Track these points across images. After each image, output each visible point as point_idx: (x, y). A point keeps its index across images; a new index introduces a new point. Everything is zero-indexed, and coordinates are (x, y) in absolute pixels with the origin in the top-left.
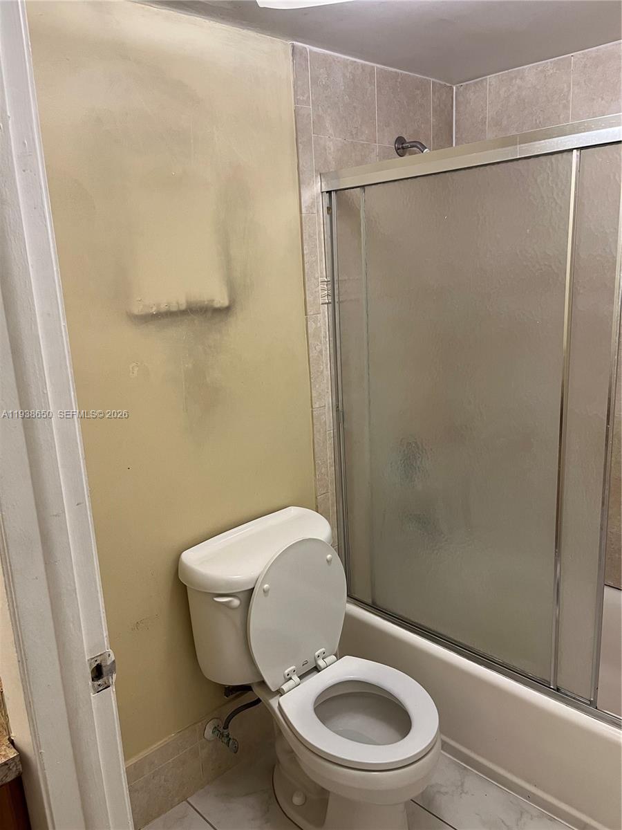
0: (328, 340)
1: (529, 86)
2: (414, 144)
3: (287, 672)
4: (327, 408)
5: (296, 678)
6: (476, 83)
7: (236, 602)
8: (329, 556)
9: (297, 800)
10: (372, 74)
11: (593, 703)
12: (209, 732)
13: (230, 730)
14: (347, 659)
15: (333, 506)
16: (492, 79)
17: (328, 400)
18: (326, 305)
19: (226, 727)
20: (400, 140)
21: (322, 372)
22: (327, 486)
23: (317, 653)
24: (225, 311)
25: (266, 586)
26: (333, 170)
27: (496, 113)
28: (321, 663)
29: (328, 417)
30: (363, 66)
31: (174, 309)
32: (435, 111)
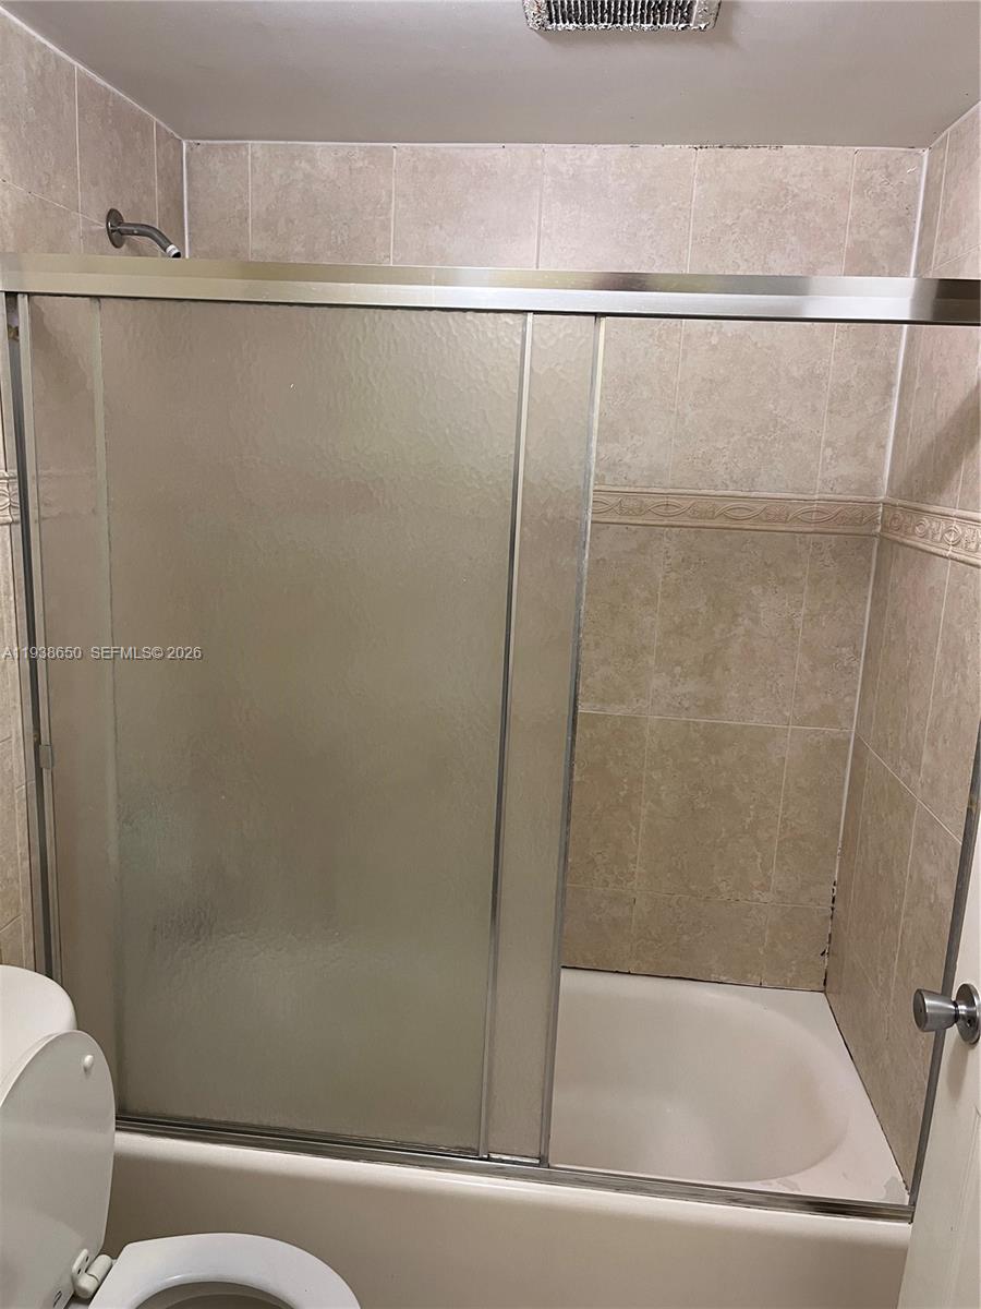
0: (12, 598)
1: (324, 178)
2: (148, 231)
4: (13, 740)
6: (226, 148)
10: (70, 78)
11: (543, 1160)
14: (132, 1251)
15: (27, 942)
16: (255, 147)
17: (16, 724)
18: (7, 527)
20: (113, 216)
22: (18, 903)
23: (75, 1267)
26: (12, 250)
27: (267, 209)
28: (87, 1283)
29: (16, 760)
30: (58, 59)
32: (160, 177)
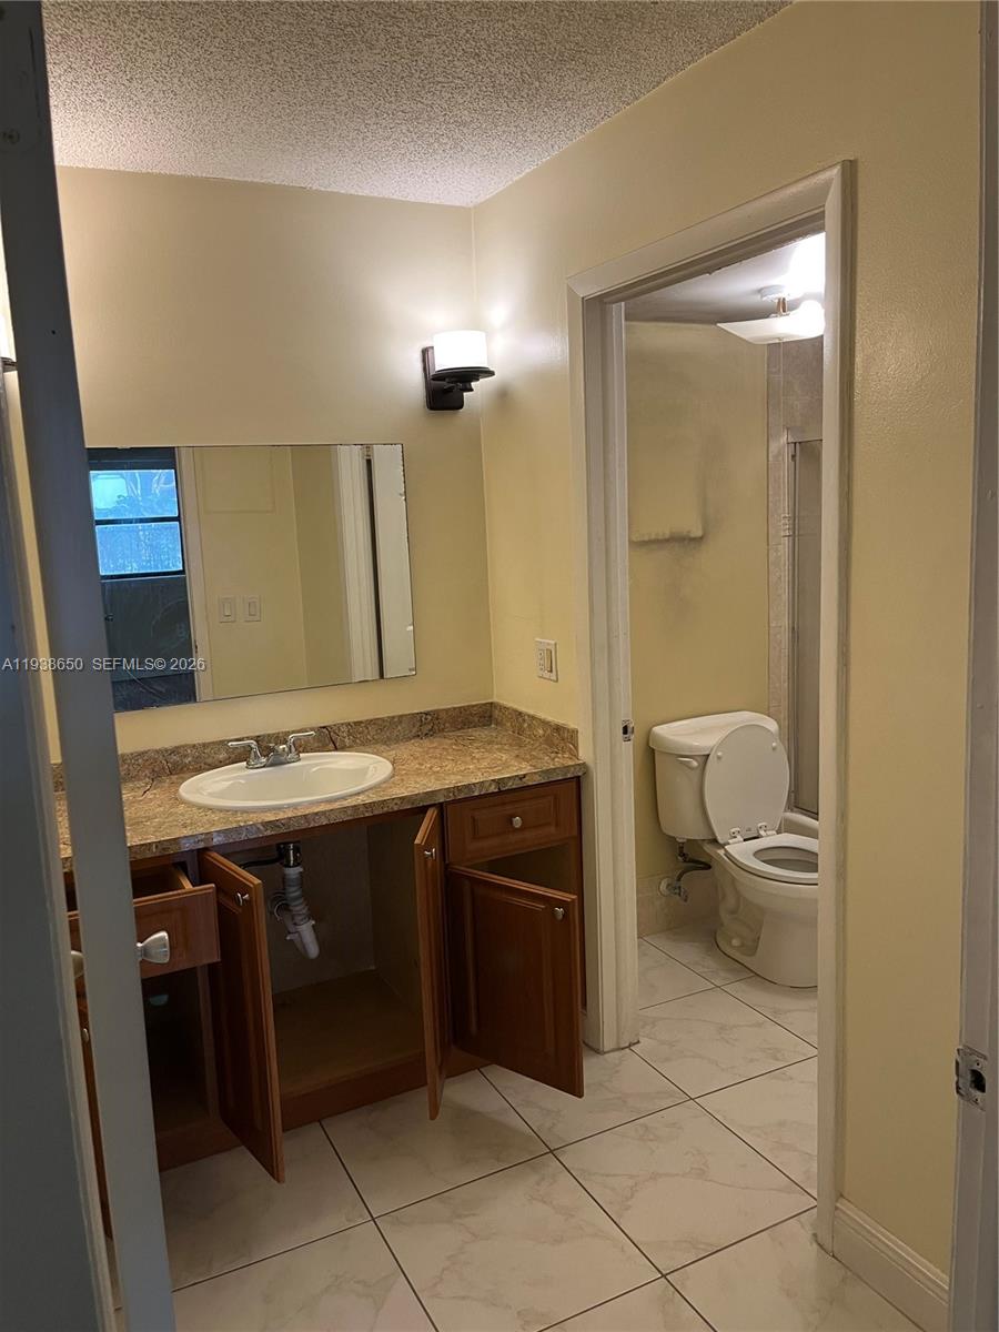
3: (733, 830)
4: (782, 628)
5: (739, 838)
7: (695, 764)
8: (774, 744)
9: (735, 942)
12: (663, 886)
13: (682, 883)
15: (784, 719)
17: (785, 622)
18: (787, 538)
19: (679, 880)
21: (780, 596)
22: (780, 700)
23: (759, 825)
24: (699, 540)
25: (719, 754)
28: (762, 833)
29: (784, 638)
31: (660, 538)
